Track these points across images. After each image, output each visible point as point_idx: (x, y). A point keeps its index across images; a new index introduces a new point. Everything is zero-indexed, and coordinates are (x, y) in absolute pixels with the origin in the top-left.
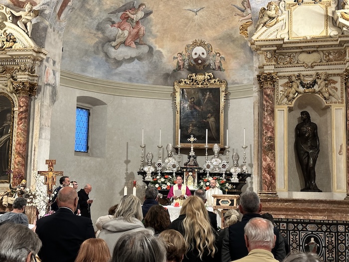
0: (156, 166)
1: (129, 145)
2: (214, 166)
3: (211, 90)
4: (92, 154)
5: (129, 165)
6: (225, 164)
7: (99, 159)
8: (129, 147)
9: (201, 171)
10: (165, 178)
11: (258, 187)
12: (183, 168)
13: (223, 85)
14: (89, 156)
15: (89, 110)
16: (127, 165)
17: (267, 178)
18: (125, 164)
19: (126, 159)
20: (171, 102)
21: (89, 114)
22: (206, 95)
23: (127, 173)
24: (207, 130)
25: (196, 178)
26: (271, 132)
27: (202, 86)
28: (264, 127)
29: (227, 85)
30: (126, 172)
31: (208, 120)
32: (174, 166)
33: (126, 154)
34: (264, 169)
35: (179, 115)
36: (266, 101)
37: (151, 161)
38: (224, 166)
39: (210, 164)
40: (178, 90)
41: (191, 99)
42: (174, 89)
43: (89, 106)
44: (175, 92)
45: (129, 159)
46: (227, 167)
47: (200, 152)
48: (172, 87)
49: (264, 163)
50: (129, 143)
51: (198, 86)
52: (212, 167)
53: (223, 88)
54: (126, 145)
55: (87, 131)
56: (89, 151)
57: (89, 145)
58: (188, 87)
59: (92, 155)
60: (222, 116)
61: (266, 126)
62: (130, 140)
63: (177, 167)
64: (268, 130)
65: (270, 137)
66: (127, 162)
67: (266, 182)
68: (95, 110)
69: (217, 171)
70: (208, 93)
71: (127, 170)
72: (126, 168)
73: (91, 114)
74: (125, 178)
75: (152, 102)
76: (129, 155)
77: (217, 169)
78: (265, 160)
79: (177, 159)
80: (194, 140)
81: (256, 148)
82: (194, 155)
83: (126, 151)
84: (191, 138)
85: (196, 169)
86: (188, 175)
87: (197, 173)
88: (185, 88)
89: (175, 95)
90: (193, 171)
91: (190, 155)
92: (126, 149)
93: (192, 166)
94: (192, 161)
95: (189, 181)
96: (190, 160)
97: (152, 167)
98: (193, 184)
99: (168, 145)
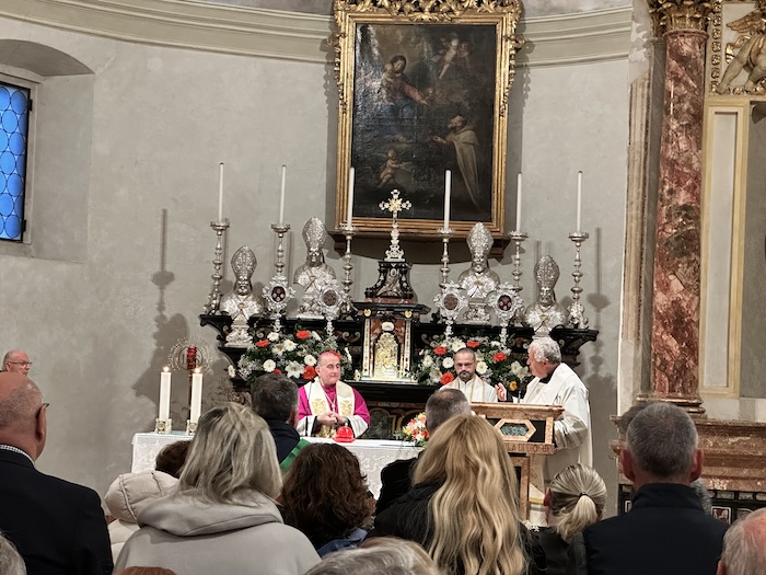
0: (268, 295)
1: (169, 220)
2: (471, 300)
3: (464, 32)
4: (39, 249)
5: (170, 289)
6: (511, 294)
7: (63, 268)
8: (170, 226)
9: (426, 319)
10: (296, 340)
11: (635, 379)
12: (362, 306)
13: (509, 16)
14: (26, 254)
15: (28, 90)
16: (162, 289)
17: (669, 351)
18: (155, 288)
19: (157, 269)
20: (321, 70)
21: (29, 106)
22: (448, 49)
23: (163, 317)
24: (448, 173)
25: (408, 341)
26: (688, 189)
27: (434, 16)
28: (665, 173)
29: (522, 15)
30: (157, 314)
31: (451, 137)
32: (330, 298)
33: (158, 249)
34: (660, 317)
35: (348, 115)
36: (677, 81)
37: (249, 280)
38: (505, 302)
39: (456, 293)
40: (348, 28)
41: (393, 62)
42: (335, 25)
43: (30, 75)
44: (336, 35)
45: (168, 268)
46: (515, 306)
47: (422, 249)
48: (327, 18)
49: (661, 299)
50: (169, 214)
51: (419, 16)
52: (463, 303)
53: (506, 28)
54: (160, 219)
55: (20, 165)
56: (28, 236)
57: (29, 215)
58: (382, 17)
59: (40, 253)
60: (501, 126)
61: (673, 170)
62: (175, 200)
63: (340, 301)
64: (679, 184)
65: (685, 207)
66: (163, 279)
67: (664, 362)
68: (50, 91)
69: (482, 319)
70: (454, 43)
71: (161, 307)
72: (157, 299)
73: (35, 105)
74: (155, 336)
75: (254, 67)
76: (168, 253)
77: (481, 311)
78: (666, 288)
79: (340, 273)
80: (404, 206)
81: (633, 245)
82: (400, 259)
83: (159, 241)
84: (393, 201)
85: (409, 309)
86: (377, 331)
87: (409, 325)
88: (373, 24)
89: (338, 46)
90: (398, 317)
91: (388, 259)
92: (159, 233)
93: (394, 301)
94: (394, 283)
95: (381, 353)
96: (385, 278)
97: (253, 300)
98: (396, 364)
99: (310, 222)
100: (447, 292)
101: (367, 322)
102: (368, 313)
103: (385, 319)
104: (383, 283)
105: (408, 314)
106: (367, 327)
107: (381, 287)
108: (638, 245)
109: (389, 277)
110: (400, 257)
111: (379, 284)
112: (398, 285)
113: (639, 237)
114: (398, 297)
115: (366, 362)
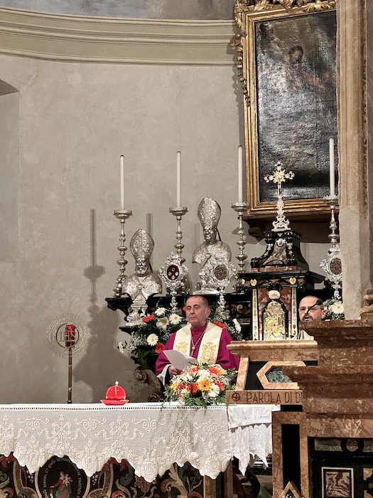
0: (163, 274)
1: (97, 219)
5: (101, 282)
8: (98, 224)
10: (183, 314)
12: (248, 277)
16: (93, 282)
18: (86, 281)
19: (88, 263)
20: (230, 72)
23: (96, 307)
30: (90, 304)
32: (221, 273)
33: (88, 246)
40: (248, 28)
42: (236, 26)
44: (237, 35)
45: (99, 263)
48: (230, 23)
50: (97, 213)
54: (89, 218)
62: (101, 200)
66: (94, 273)
71: (93, 298)
72: (89, 291)
74: (89, 325)
76: (98, 249)
80: (287, 176)
81: (349, 58)
82: (286, 228)
83: (89, 238)
84: (277, 173)
85: (294, 275)
86: (265, 300)
87: (294, 291)
88: (270, 20)
89: (239, 45)
90: (283, 285)
91: (275, 230)
92: (89, 232)
93: (279, 269)
94: (281, 252)
95: (269, 321)
96: (272, 248)
97: (152, 280)
98: (284, 332)
99: (203, 202)
100: (333, 257)
101: (254, 292)
102: (254, 283)
103: (271, 288)
104: (271, 252)
105: (292, 281)
106: (254, 297)
107: (268, 257)
108: (357, 56)
109: (276, 247)
110: (286, 226)
111: (266, 254)
112: (284, 254)
113: (357, 42)
114: (283, 265)
115: (255, 331)
